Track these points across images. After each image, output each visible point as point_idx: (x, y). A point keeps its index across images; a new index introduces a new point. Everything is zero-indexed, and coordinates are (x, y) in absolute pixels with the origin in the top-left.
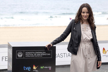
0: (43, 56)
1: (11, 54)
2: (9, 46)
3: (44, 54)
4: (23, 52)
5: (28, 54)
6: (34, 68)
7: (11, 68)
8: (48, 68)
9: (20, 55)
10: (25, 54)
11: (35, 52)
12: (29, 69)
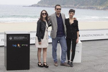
0: (23, 39)
1: (6, 38)
2: (5, 34)
3: (24, 38)
4: (12, 37)
5: (15, 38)
6: (19, 45)
7: (6, 45)
8: (26, 46)
9: (11, 38)
10: (13, 38)
11: (19, 37)
12: (15, 46)
